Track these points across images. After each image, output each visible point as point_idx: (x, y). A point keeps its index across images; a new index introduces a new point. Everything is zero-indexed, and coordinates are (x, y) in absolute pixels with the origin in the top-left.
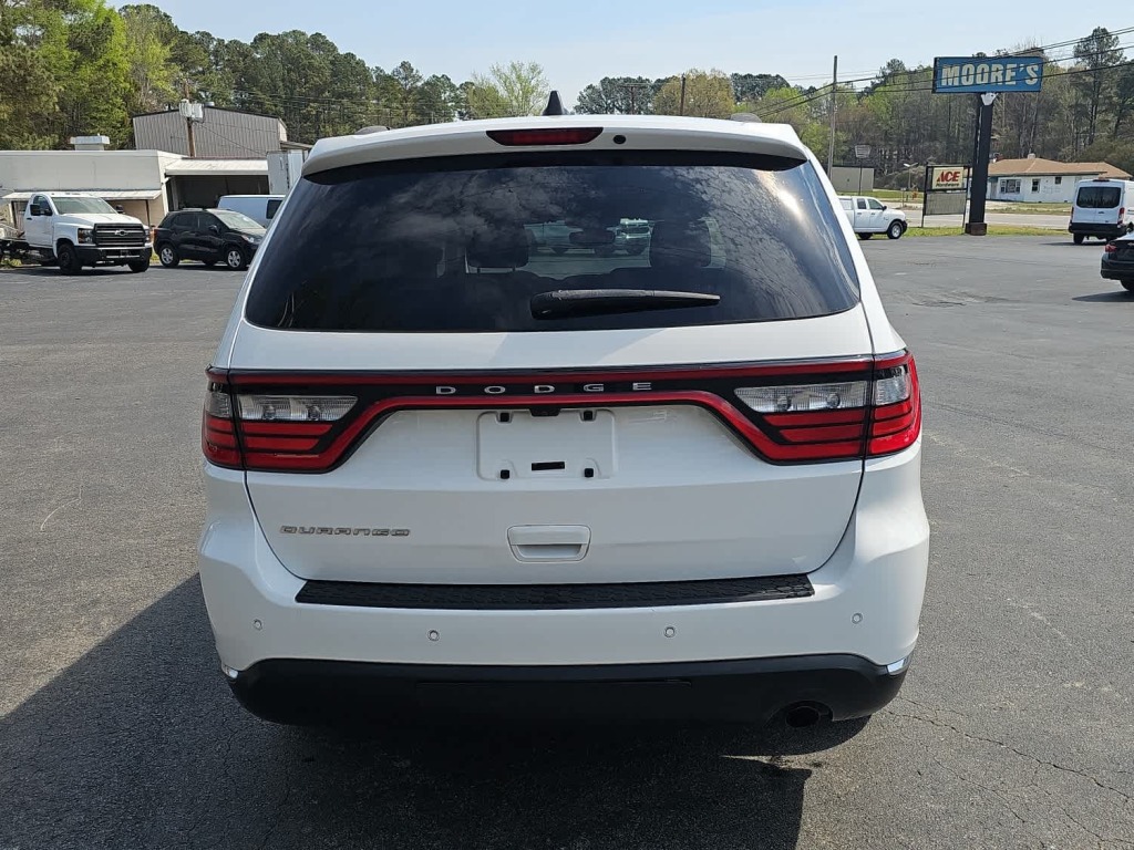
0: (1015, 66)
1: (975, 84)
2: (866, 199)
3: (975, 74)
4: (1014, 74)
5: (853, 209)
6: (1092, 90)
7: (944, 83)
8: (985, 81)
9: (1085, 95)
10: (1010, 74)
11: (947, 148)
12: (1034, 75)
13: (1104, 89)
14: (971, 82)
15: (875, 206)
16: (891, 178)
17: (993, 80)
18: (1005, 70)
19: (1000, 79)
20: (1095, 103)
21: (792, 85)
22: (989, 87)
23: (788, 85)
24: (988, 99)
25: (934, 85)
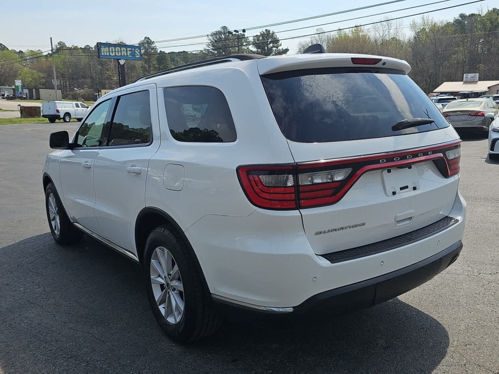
0: (130, 49)
1: (115, 56)
2: (79, 103)
3: (115, 52)
4: (130, 52)
5: (74, 107)
6: (147, 61)
7: (103, 54)
8: (120, 55)
9: (145, 63)
10: (129, 53)
11: (92, 82)
12: (139, 54)
13: (152, 61)
14: (114, 54)
15: (83, 106)
16: (69, 94)
17: (123, 55)
18: (127, 51)
19: (126, 54)
20: (150, 67)
21: (10, 49)
22: (122, 57)
23: (8, 49)
24: (122, 62)
25: (99, 54)
